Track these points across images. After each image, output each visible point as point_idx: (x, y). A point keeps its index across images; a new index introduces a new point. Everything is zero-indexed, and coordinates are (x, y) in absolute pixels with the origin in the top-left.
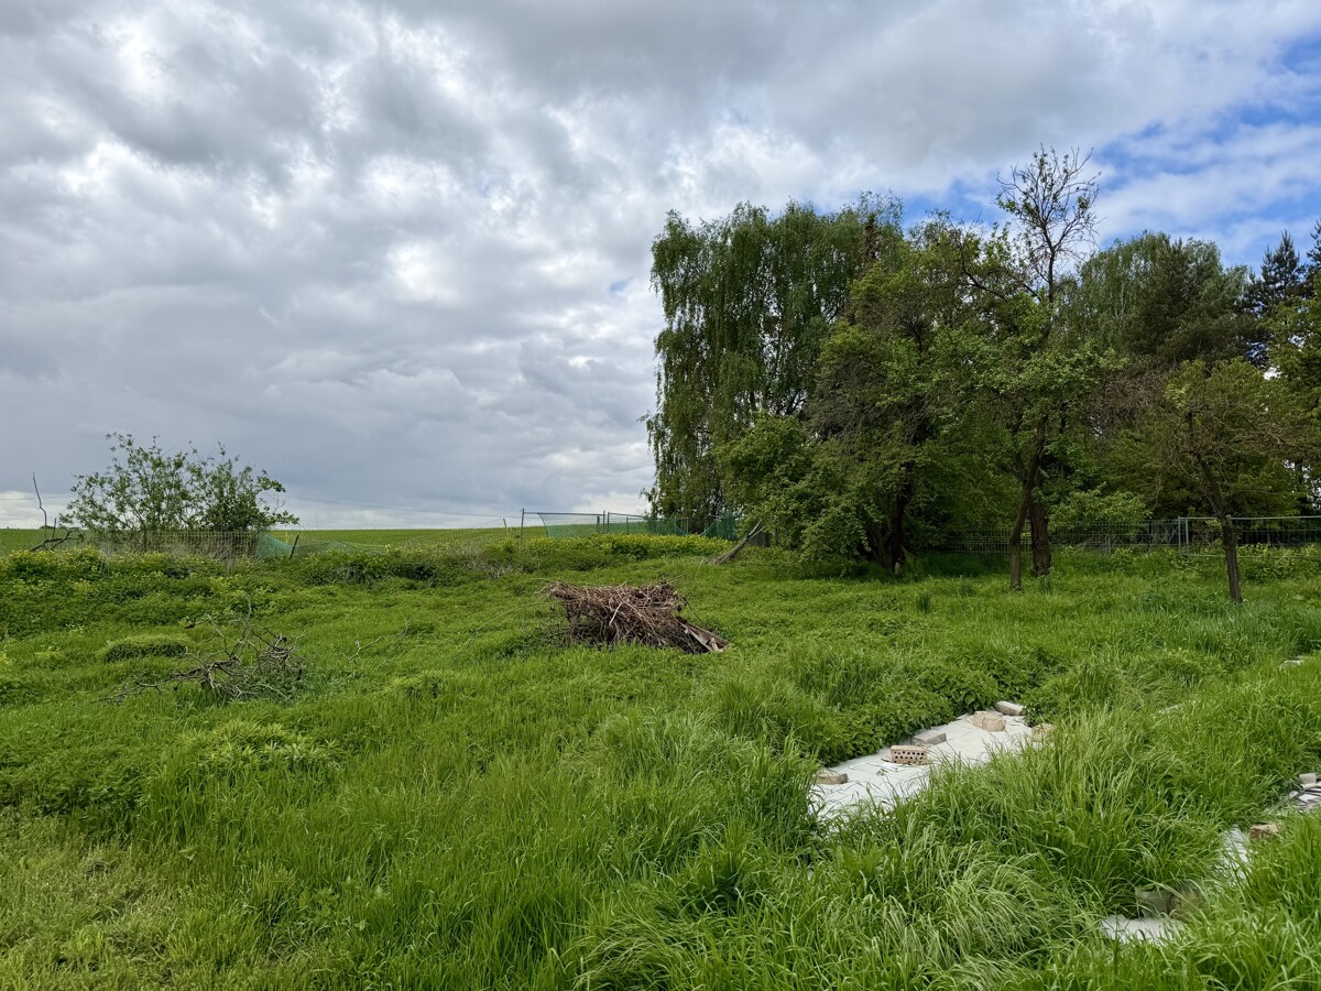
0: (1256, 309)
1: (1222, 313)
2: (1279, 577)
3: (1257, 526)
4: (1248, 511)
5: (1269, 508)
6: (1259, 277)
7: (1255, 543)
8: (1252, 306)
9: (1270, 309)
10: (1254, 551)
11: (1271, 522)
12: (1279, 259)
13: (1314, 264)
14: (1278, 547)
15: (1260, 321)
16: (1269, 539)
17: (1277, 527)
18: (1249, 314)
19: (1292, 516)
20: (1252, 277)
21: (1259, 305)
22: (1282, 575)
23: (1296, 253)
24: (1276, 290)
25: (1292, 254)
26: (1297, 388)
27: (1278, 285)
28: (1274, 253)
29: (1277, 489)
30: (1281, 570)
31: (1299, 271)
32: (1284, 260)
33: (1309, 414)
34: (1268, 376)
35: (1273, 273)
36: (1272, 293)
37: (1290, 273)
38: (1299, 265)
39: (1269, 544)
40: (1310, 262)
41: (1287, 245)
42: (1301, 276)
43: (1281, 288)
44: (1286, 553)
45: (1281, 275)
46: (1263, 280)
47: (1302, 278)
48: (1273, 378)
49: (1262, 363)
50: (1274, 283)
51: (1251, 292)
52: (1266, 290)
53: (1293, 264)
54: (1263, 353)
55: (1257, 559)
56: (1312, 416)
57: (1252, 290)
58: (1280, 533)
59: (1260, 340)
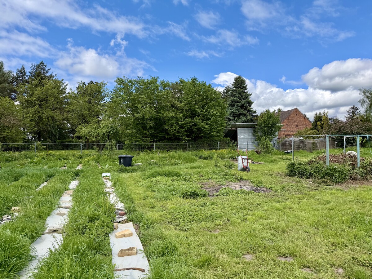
0: (14, 84)
1: (4, 83)
2: (15, 160)
3: (10, 146)
4: (8, 141)
5: (14, 141)
6: (15, 75)
7: (8, 151)
8: (13, 83)
9: (18, 85)
10: (8, 153)
11: (14, 145)
12: (21, 71)
13: (30, 75)
14: (15, 152)
15: (15, 87)
16: (12, 149)
17: (16, 146)
18: (12, 85)
19: (20, 143)
20: (13, 75)
21: (15, 83)
22: (16, 159)
23: (26, 71)
24: (20, 80)
25: (24, 71)
26: (24, 108)
27: (20, 78)
28: (20, 69)
29: (17, 135)
30: (15, 158)
31: (26, 76)
32: (22, 72)
33: (27, 115)
34: (16, 103)
35: (19, 75)
36: (19, 80)
37: (24, 76)
38: (26, 74)
39: (12, 151)
40: (29, 74)
41: (23, 68)
42: (27, 77)
43: (21, 79)
44: (17, 153)
45: (21, 76)
46: (16, 76)
47: (27, 78)
48: (18, 104)
49: (15, 99)
50: (19, 78)
51: (13, 79)
52: (17, 79)
53: (25, 74)
54: (15, 96)
55: (9, 155)
56: (27, 116)
57: (14, 78)
58: (17, 148)
59: (15, 93)
